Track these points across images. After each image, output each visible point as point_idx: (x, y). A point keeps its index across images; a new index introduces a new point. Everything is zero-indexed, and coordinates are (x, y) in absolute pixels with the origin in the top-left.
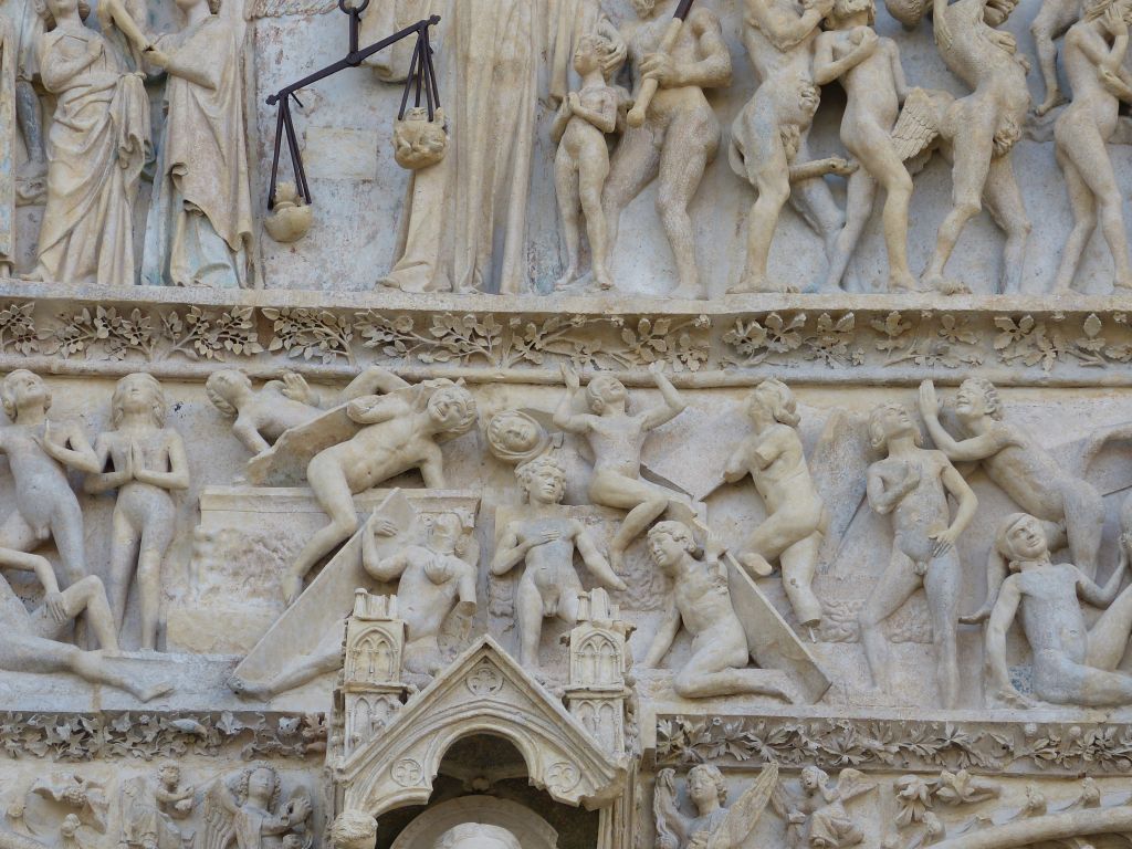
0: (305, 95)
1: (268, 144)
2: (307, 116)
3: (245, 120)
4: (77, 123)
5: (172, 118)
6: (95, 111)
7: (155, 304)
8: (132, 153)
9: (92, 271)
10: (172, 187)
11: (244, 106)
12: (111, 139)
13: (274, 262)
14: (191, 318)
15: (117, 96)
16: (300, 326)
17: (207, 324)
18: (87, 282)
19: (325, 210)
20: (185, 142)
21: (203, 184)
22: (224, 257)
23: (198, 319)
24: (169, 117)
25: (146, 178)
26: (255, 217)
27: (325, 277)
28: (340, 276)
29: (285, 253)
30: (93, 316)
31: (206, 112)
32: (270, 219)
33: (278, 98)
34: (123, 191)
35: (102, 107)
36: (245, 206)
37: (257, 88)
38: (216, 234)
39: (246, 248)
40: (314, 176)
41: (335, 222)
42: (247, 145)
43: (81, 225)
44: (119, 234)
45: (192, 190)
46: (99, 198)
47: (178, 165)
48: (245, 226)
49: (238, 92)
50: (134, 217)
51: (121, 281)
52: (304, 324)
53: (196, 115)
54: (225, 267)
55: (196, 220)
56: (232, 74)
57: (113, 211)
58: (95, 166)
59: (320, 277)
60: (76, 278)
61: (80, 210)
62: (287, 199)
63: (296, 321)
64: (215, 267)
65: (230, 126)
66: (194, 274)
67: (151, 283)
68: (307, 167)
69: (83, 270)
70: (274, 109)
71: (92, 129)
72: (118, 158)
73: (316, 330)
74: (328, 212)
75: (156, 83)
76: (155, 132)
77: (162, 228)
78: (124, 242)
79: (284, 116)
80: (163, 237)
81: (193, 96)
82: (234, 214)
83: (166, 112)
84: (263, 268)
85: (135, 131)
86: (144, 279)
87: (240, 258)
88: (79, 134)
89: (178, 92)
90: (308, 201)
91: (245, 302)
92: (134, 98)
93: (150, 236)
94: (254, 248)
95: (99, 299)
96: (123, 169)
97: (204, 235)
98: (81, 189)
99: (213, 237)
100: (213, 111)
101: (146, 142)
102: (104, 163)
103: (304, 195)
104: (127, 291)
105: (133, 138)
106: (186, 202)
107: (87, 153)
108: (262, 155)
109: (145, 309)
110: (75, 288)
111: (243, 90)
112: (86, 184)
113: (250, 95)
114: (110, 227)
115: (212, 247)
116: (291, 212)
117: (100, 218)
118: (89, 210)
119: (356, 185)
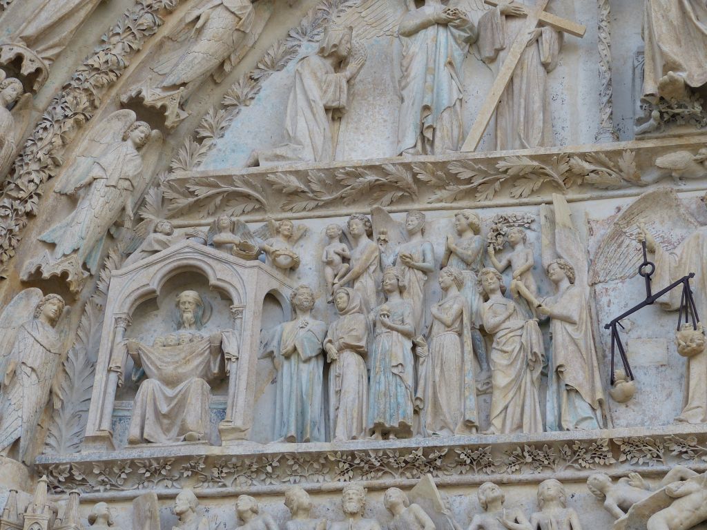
0: (625, 322)
1: (607, 350)
2: (627, 333)
3: (594, 339)
4: (505, 348)
5: (555, 341)
6: (514, 341)
7: (555, 441)
8: (535, 362)
9: (520, 427)
10: (558, 378)
11: (593, 331)
12: (524, 355)
13: (617, 414)
14: (575, 447)
15: (525, 333)
16: (634, 447)
17: (584, 450)
18: (518, 433)
19: (642, 383)
20: (563, 353)
21: (575, 375)
22: (589, 413)
23: (579, 448)
24: (553, 341)
25: (544, 375)
26: (605, 390)
27: (646, 419)
28: (654, 418)
29: (622, 408)
30: (523, 450)
31: (573, 336)
32: (613, 391)
33: (610, 325)
34: (532, 382)
35: (517, 339)
36: (598, 384)
37: (599, 321)
38: (584, 401)
39: (601, 407)
40: (635, 365)
41: (648, 389)
42: (596, 352)
43: (512, 403)
44: (532, 405)
45: (569, 378)
46: (520, 388)
47: (561, 366)
48: (599, 395)
49: (589, 324)
50: (539, 395)
51: (536, 431)
52: (637, 446)
53: (568, 339)
54: (591, 418)
55: (573, 394)
56: (585, 315)
57: (528, 393)
58: (517, 370)
59: (643, 419)
60: (512, 431)
61: (511, 395)
62: (621, 379)
63: (632, 444)
64: (586, 419)
65: (586, 343)
66: (575, 423)
67: (552, 430)
68: (630, 361)
69: (515, 426)
70: (609, 331)
71: (513, 351)
72: (528, 365)
73: (644, 448)
74: (644, 384)
75: (545, 323)
76: (547, 349)
77: (555, 400)
78: (535, 410)
79: (615, 334)
80: (556, 405)
81: (565, 329)
82: (593, 389)
83: (551, 338)
84: (612, 417)
85: (536, 350)
86: (548, 428)
87: (599, 413)
88: (506, 354)
89: (557, 327)
90: (632, 379)
91: (604, 437)
92: (534, 333)
93: (549, 405)
94: (606, 407)
95: (525, 441)
96: (531, 371)
97: (578, 402)
98: (510, 383)
99: (583, 403)
100: (576, 335)
101: (542, 355)
102: (521, 369)
103: (630, 375)
104: (539, 435)
105: (535, 353)
106: (567, 385)
107: (511, 364)
108: (604, 356)
109: (550, 445)
110: (512, 436)
111: (591, 322)
112: (512, 381)
113: (595, 325)
114: (528, 402)
115: (583, 408)
116: (623, 386)
117: (522, 398)
118: (515, 394)
119: (657, 368)
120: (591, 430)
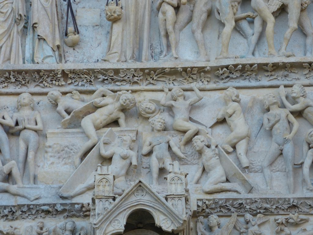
1: (64, 15)
2: (77, 4)
3: (56, 7)
4: (2, 11)
6: (8, 6)
7: (29, 70)
8: (20, 20)
9: (9, 59)
10: (34, 30)
11: (56, 2)
12: (13, 15)
13: (68, 54)
14: (41, 74)
15: (15, 1)
17: (47, 76)
18: (7, 63)
19: (84, 36)
20: (37, 15)
21: (44, 29)
22: (51, 53)
23: (44, 74)
24: (32, 7)
25: (25, 27)
27: (85, 57)
28: (89, 57)
29: (71, 50)
30: (10, 74)
31: (44, 5)
32: (66, 39)
34: (18, 32)
35: (10, 5)
36: (57, 36)
39: (59, 50)
40: (80, 24)
41: (87, 39)
42: (57, 15)
43: (4, 45)
44: (17, 47)
45: (40, 32)
46: (11, 35)
47: (36, 23)
48: (58, 43)
50: (21, 40)
51: (18, 63)
52: (78, 75)
53: (41, 7)
54: (52, 56)
55: (42, 41)
57: (15, 39)
58: (9, 24)
59: (83, 58)
60: (4, 62)
61: (4, 39)
62: (72, 33)
63: (76, 73)
64: (49, 56)
65: (52, 10)
66: (42, 59)
67: (28, 63)
68: (78, 22)
69: (6, 59)
70: (66, 3)
71: (7, 12)
72: (16, 22)
73: (82, 76)
74: (85, 36)
77: (31, 44)
78: (19, 49)
79: (69, 5)
80: (31, 47)
82: (54, 39)
83: (31, 5)
84: (64, 55)
85: (21, 12)
86: (26, 61)
87: (57, 53)
88: (3, 14)
90: (78, 33)
91: (59, 68)
92: (21, 2)
93: (27, 47)
94: (61, 49)
95: (11, 69)
96: (17, 25)
97: (45, 46)
99: (48, 46)
100: (46, 5)
101: (25, 16)
102: (11, 23)
103: (77, 31)
104: (20, 66)
105: (20, 15)
106: (38, 35)
107: (6, 20)
108: (62, 18)
109: (27, 72)
112: (6, 31)
114: (14, 44)
115: (48, 50)
116: (72, 37)
117: (11, 42)
118: (7, 39)
119: (94, 27)
120: (51, 64)
